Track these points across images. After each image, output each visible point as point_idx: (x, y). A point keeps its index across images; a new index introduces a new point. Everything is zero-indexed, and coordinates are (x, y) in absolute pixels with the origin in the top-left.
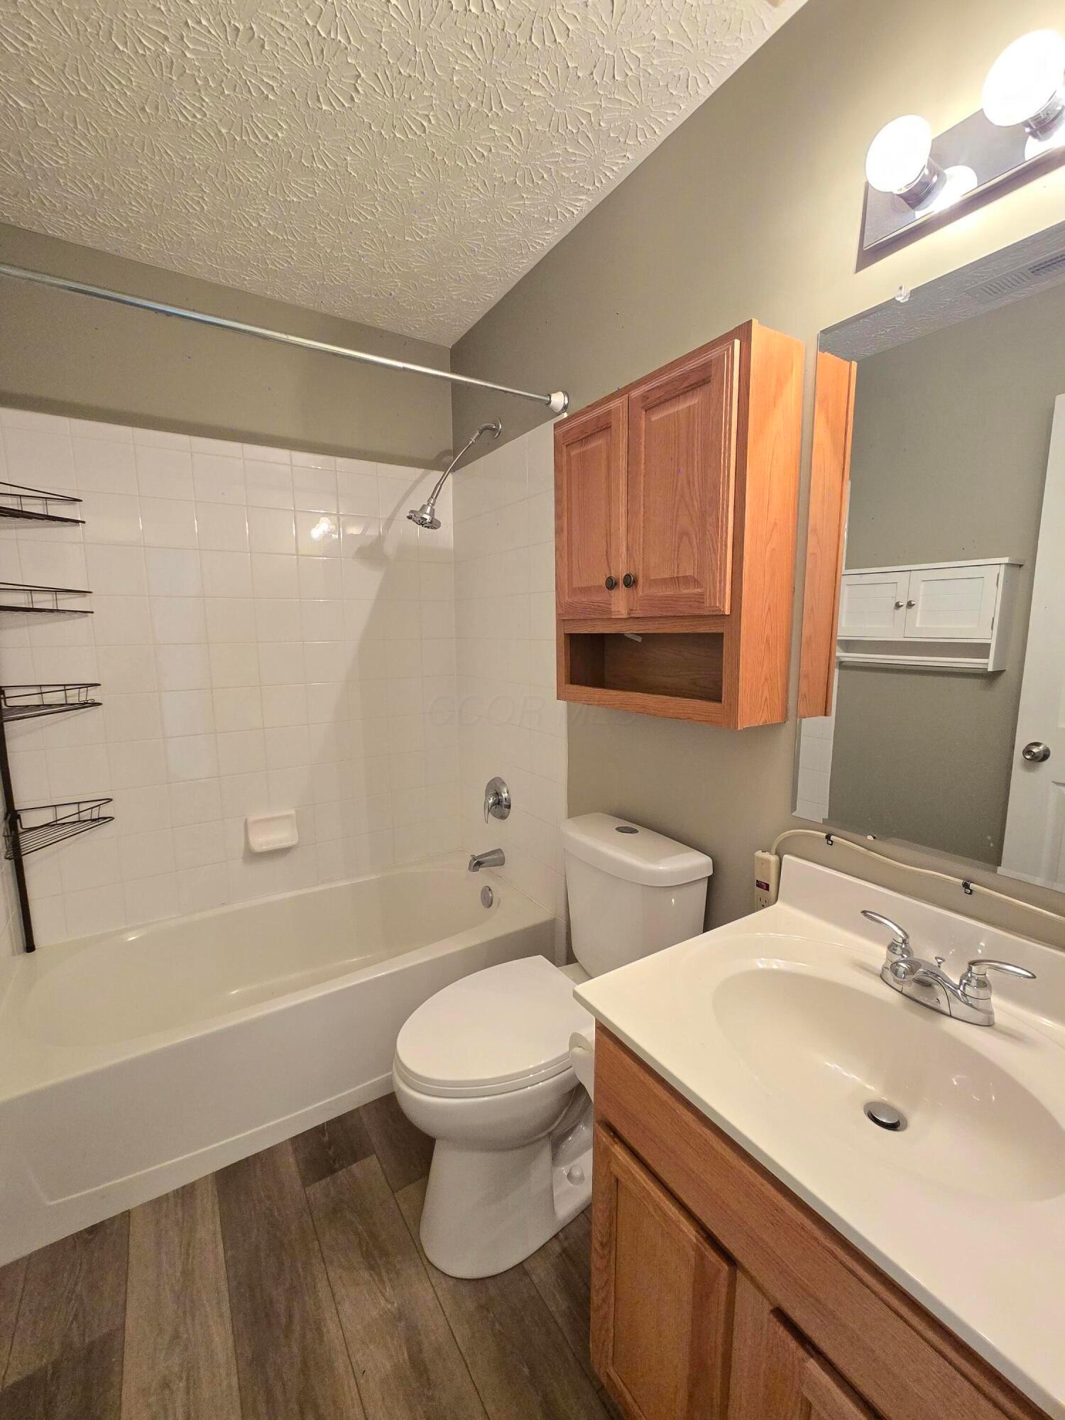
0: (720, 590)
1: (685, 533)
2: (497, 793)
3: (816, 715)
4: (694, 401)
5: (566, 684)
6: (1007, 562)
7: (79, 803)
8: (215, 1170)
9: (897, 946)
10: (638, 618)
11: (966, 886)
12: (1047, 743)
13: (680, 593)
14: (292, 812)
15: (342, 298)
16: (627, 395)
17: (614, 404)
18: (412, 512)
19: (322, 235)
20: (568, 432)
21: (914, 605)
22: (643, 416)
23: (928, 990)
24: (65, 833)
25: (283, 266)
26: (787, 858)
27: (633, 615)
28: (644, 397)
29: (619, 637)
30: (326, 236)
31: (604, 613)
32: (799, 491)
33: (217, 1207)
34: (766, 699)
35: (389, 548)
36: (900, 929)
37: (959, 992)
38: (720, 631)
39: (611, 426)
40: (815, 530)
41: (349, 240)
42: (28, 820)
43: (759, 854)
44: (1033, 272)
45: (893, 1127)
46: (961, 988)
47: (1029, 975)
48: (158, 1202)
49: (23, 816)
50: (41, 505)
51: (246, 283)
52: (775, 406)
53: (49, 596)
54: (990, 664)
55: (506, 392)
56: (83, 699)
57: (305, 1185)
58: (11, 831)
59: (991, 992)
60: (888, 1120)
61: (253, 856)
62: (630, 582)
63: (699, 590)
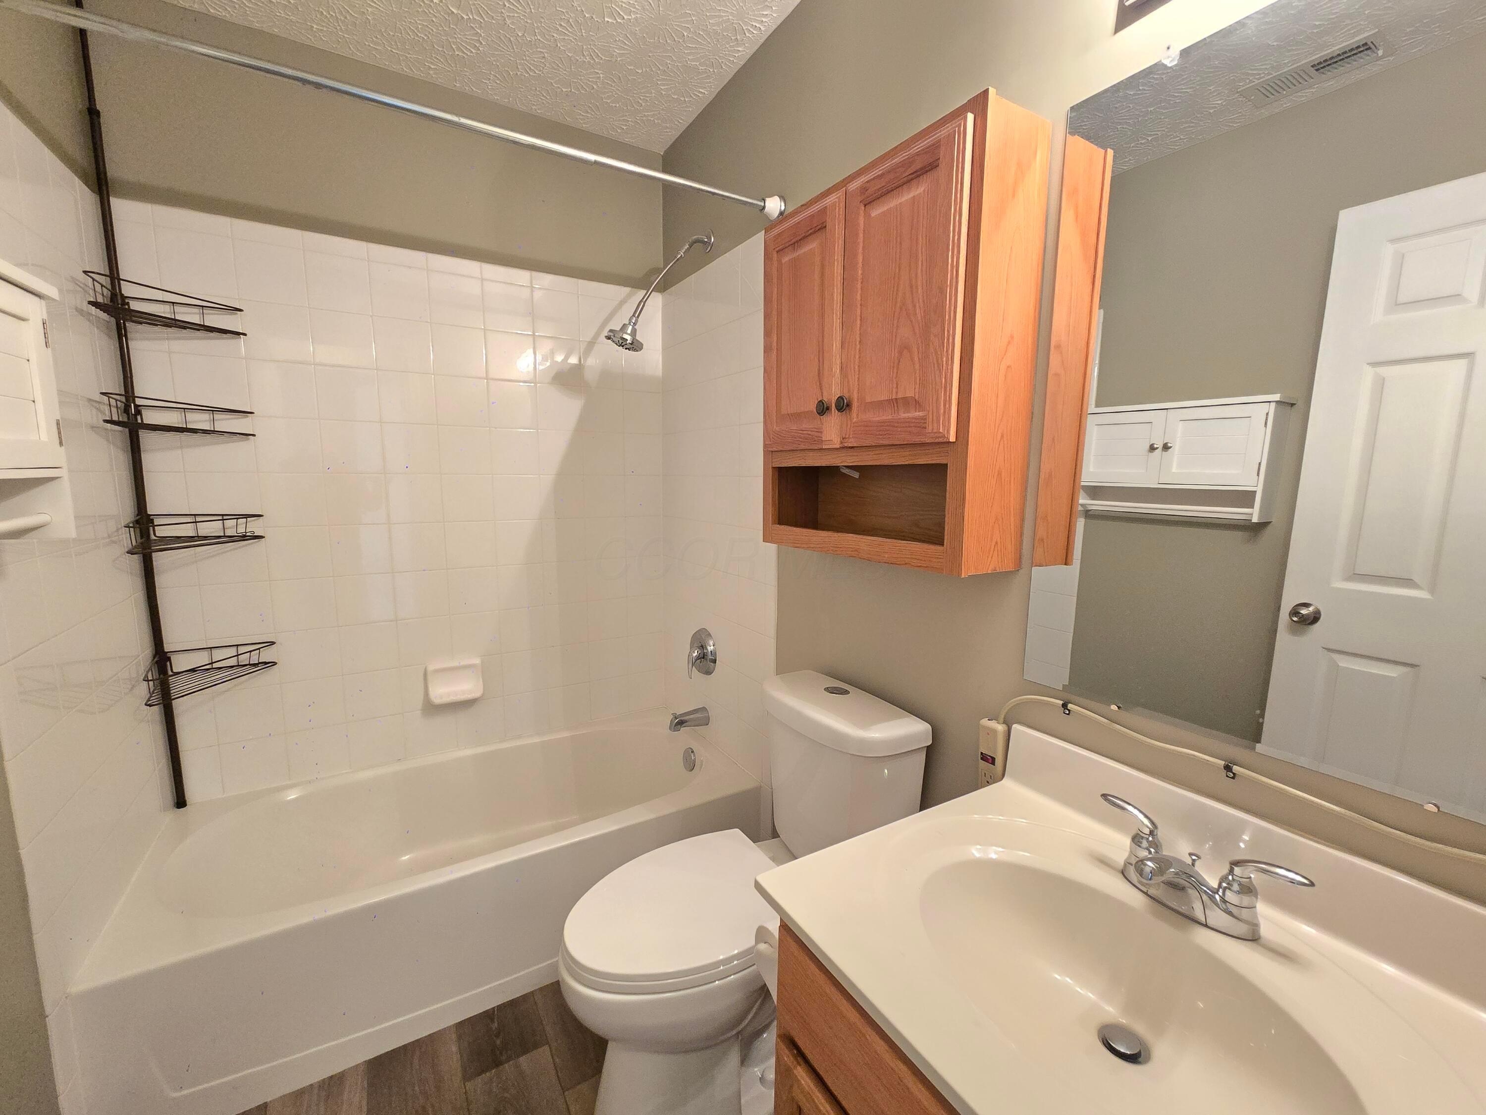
0: (944, 412)
1: (905, 348)
2: (702, 646)
3: (1055, 563)
4: (918, 190)
5: (772, 524)
6: (1278, 399)
7: (237, 645)
8: (368, 1058)
9: (1142, 838)
10: (852, 447)
11: (1228, 768)
12: (1317, 603)
13: (899, 417)
14: (477, 661)
15: (539, 91)
16: (844, 188)
17: (832, 199)
18: (611, 331)
19: (512, 15)
20: (779, 235)
21: (1171, 447)
22: (862, 212)
23: (1179, 893)
24: (222, 678)
25: (472, 52)
26: (1016, 727)
27: (846, 445)
28: (863, 189)
29: (833, 471)
30: (516, 15)
31: (815, 443)
32: (1041, 299)
33: (364, 1103)
34: (996, 543)
35: (590, 376)
36: (1146, 816)
37: (1217, 897)
38: (944, 462)
39: (825, 227)
40: (1058, 347)
41: (543, 20)
42: (180, 663)
43: (985, 722)
44: (1317, 70)
45: (1133, 1059)
46: (1220, 893)
47: (1306, 881)
48: (299, 1094)
49: (174, 658)
50: (198, 314)
51: (431, 72)
52: (1014, 196)
53: (206, 416)
54: (1255, 514)
55: (714, 194)
56: (241, 530)
57: (466, 1078)
58: (159, 675)
59: (1257, 898)
60: (1128, 1048)
61: (432, 709)
62: (843, 405)
63: (921, 414)
